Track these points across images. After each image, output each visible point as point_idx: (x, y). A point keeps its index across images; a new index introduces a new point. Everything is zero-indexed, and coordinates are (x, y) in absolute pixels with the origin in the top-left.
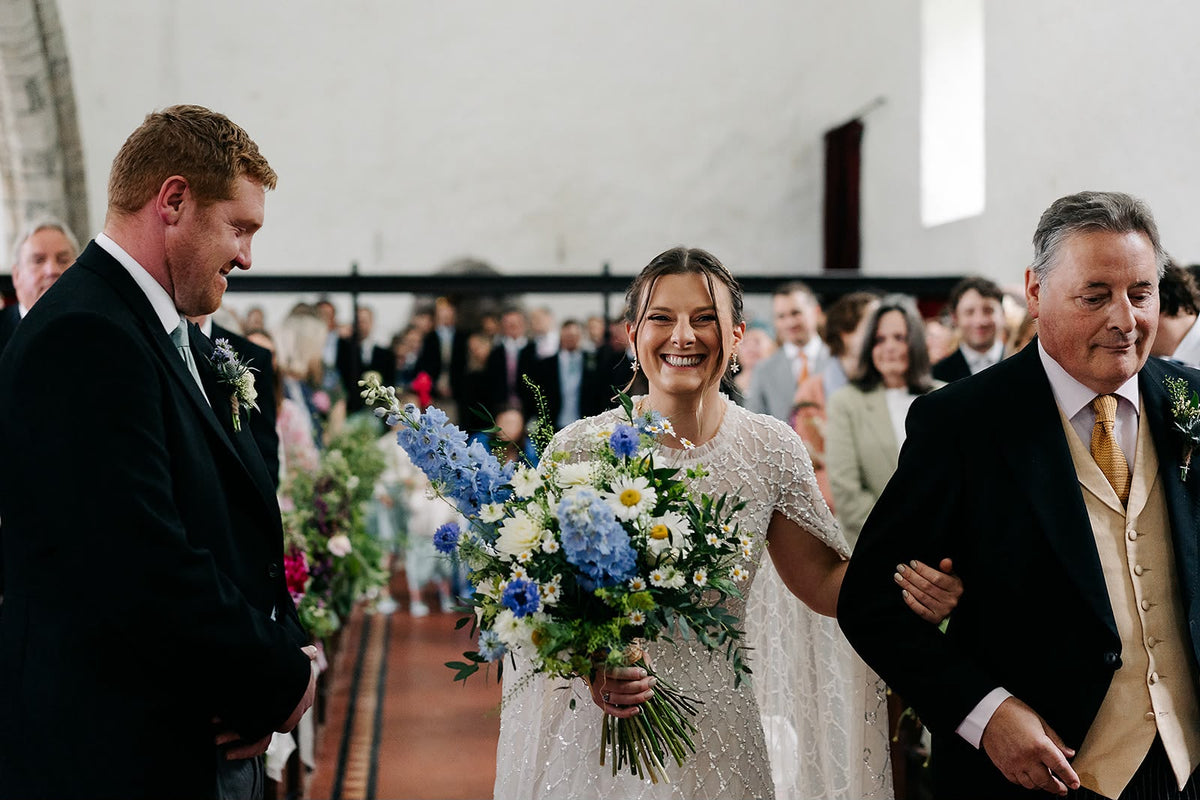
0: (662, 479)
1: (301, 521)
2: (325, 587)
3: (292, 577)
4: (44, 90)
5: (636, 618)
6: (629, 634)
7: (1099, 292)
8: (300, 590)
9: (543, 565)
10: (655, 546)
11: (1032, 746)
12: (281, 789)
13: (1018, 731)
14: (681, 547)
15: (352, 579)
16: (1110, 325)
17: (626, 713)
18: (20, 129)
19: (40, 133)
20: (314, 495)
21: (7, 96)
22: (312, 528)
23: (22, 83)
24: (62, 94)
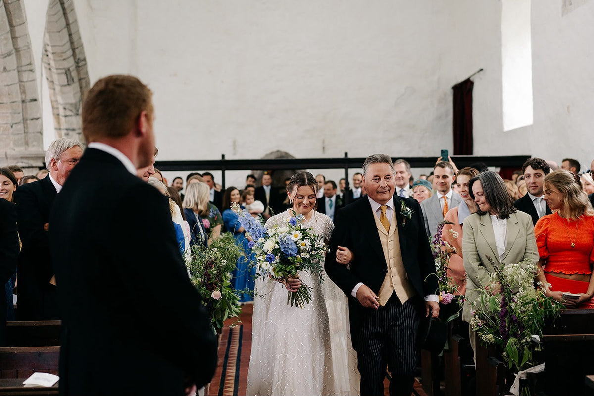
0: (303, 231)
4: (74, 74)
5: (298, 265)
6: (297, 269)
7: (377, 178)
9: (275, 252)
10: (302, 248)
14: (309, 247)
15: (223, 312)
16: (380, 186)
17: (294, 290)
18: (63, 93)
19: (72, 96)
20: (203, 270)
21: (56, 78)
22: (203, 286)
23: (64, 71)
24: (82, 76)
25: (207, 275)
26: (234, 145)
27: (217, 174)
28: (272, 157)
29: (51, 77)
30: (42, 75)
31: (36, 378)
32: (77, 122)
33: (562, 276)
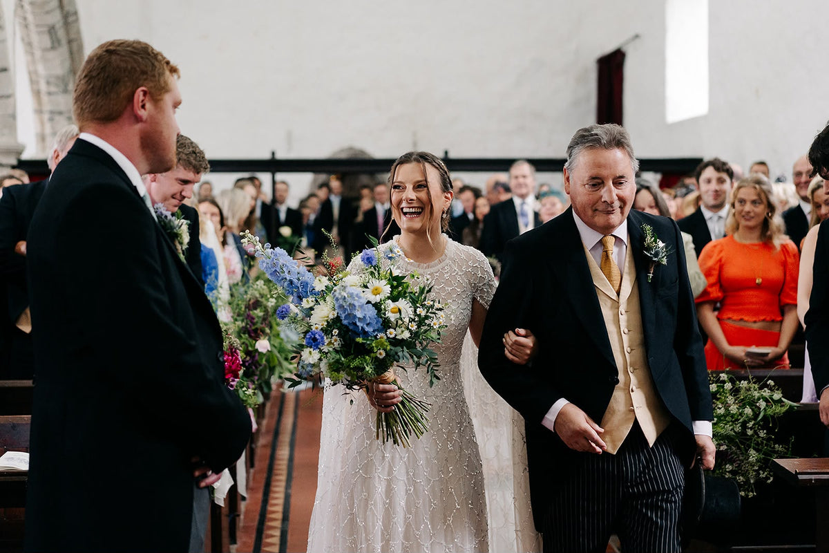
0: (397, 280)
1: (237, 329)
2: (253, 374)
3: (230, 367)
4: (61, 33)
5: (380, 353)
7: (597, 182)
8: (236, 376)
10: (392, 317)
11: (578, 429)
12: (225, 512)
13: (571, 421)
15: (272, 370)
16: (603, 200)
17: (388, 410)
18: (45, 60)
19: (58, 64)
20: (245, 311)
21: (35, 38)
22: (244, 333)
23: (46, 29)
24: (73, 36)
25: (251, 319)
26: (289, 137)
27: (265, 178)
28: (343, 156)
29: (28, 35)
30: (14, 34)
31: (9, 459)
32: (67, 102)
33: (742, 324)
